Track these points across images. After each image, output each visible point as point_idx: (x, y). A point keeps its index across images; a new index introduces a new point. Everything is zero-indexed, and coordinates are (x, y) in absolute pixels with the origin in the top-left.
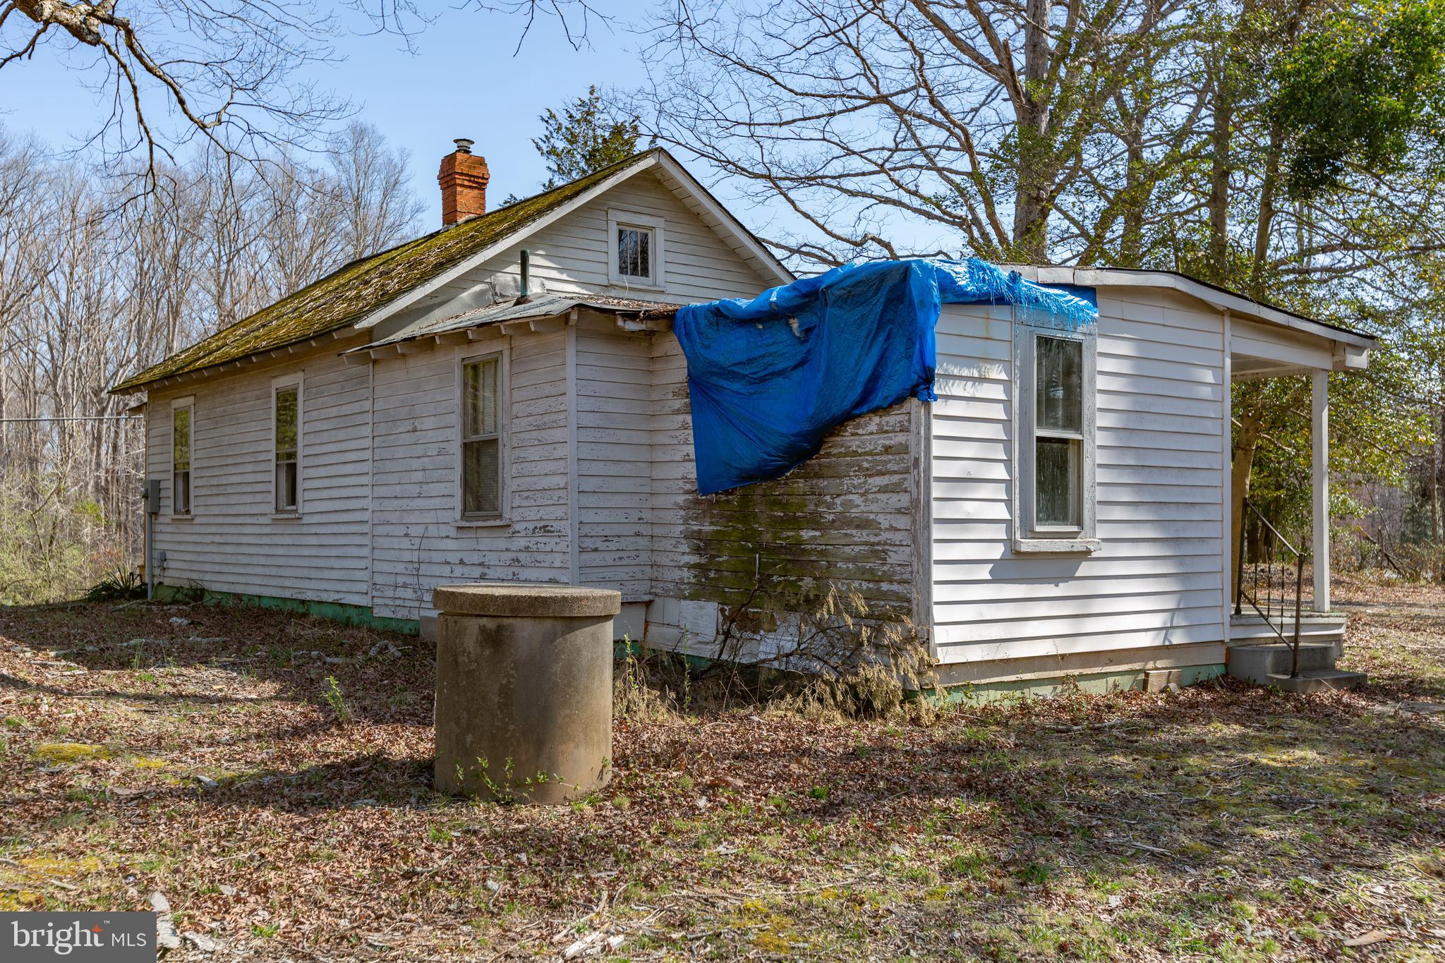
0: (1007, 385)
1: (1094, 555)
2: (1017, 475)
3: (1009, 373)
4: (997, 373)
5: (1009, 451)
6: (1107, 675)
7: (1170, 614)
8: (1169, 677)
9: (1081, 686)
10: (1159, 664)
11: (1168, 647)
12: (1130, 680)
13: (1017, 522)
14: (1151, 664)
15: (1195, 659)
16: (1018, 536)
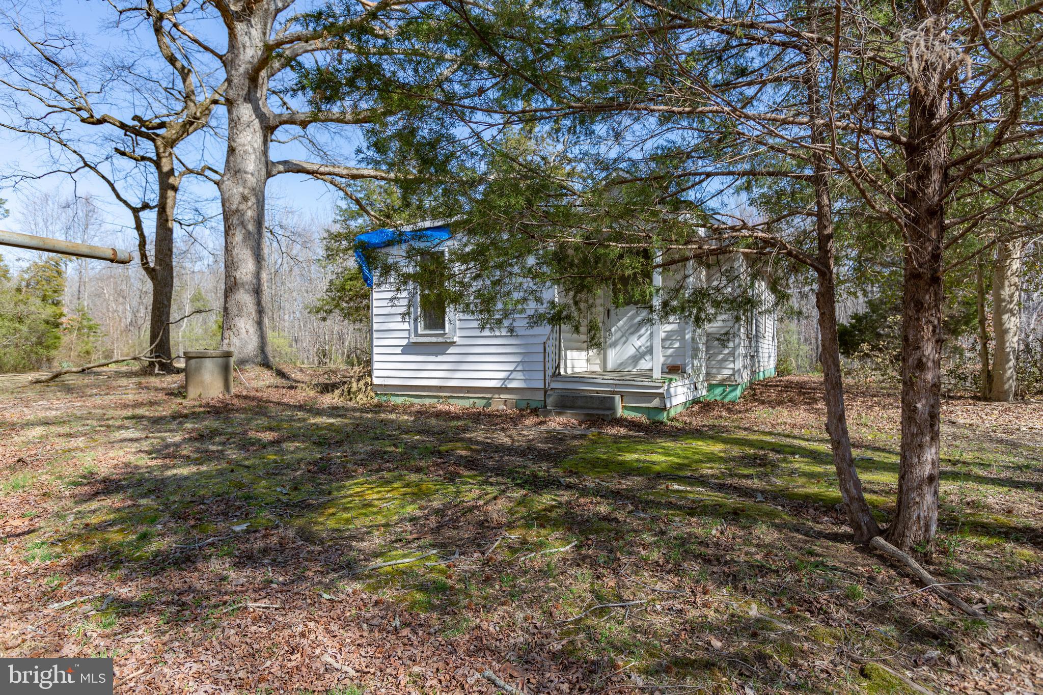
1: (456, 344)
2: (413, 311)
6: (468, 398)
7: (508, 373)
8: (505, 403)
9: (452, 401)
10: (502, 396)
11: (506, 388)
12: (485, 401)
13: (412, 331)
14: (497, 396)
15: (528, 396)
16: (413, 335)
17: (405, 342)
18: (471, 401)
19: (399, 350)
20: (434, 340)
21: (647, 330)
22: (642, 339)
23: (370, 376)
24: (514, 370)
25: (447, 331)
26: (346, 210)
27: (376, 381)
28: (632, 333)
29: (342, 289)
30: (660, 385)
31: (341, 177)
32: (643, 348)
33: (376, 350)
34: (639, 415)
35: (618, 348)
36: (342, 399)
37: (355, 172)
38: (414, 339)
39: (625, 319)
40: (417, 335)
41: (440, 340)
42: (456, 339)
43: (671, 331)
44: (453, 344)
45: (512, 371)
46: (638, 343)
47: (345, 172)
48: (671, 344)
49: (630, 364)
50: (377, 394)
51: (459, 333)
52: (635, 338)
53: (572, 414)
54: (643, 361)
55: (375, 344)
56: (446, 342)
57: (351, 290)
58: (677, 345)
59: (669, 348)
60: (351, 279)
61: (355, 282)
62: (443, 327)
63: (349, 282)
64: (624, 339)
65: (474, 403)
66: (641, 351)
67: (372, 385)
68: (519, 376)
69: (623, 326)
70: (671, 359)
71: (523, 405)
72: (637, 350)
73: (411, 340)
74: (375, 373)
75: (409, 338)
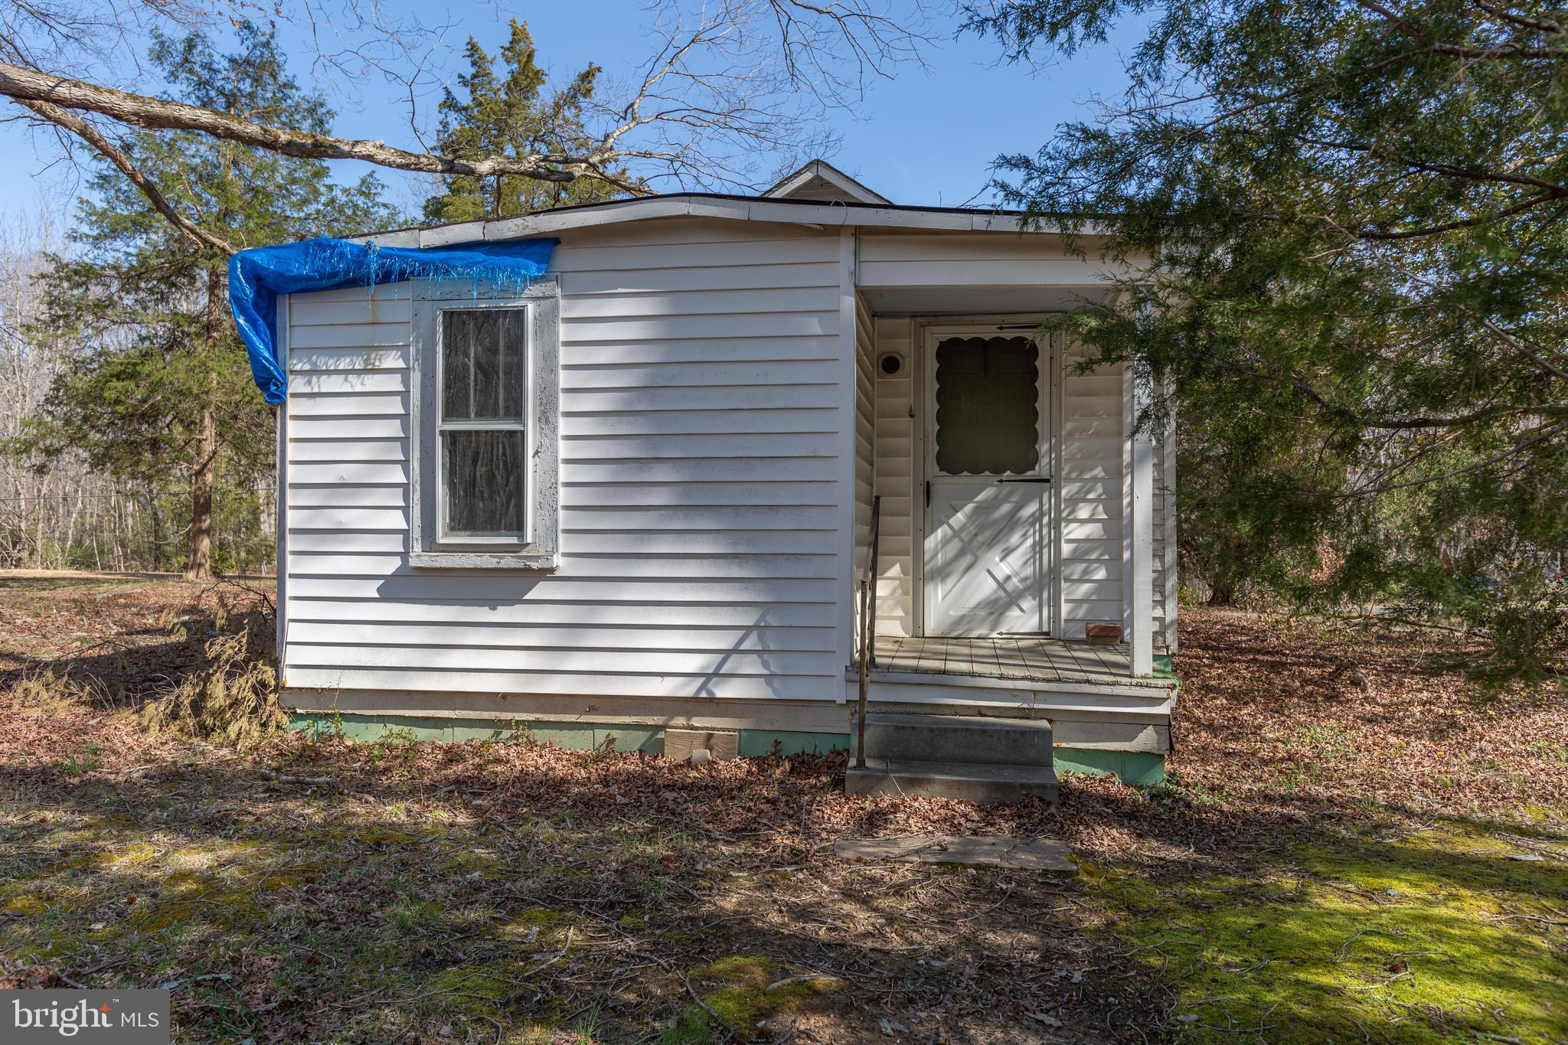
0: (405, 373)
1: (557, 574)
2: (417, 478)
3: (406, 360)
4: (392, 361)
5: (406, 450)
6: (592, 726)
7: (719, 657)
8: (708, 741)
9: (540, 735)
10: (696, 722)
11: (712, 700)
12: (641, 737)
13: (417, 533)
14: (680, 721)
15: (778, 721)
16: (418, 548)
17: (389, 567)
18: (601, 735)
19: (371, 590)
20: (487, 561)
21: (1025, 536)
22: (1011, 558)
23: (276, 664)
24: (736, 651)
25: (529, 539)
26: (103, 214)
27: (292, 679)
28: (990, 544)
29: (94, 396)
30: (1163, 694)
31: (118, 117)
32: (1015, 580)
33: (292, 588)
34: (1100, 773)
35: (950, 582)
36: (174, 728)
37: (157, 109)
38: (420, 558)
39: (970, 507)
40: (430, 542)
41: (508, 561)
42: (558, 561)
43: (1086, 540)
44: (547, 574)
45: (727, 653)
46: (1003, 569)
47: (129, 106)
48: (1085, 572)
49: (983, 621)
50: (295, 717)
51: (564, 544)
52: (995, 556)
53: (949, 785)
54: (1015, 612)
55: (289, 570)
56: (528, 570)
57: (117, 402)
58: (1101, 574)
59: (1081, 581)
60: (118, 377)
61: (131, 385)
62: (519, 527)
63: (114, 383)
64: (967, 559)
65: (611, 741)
66: (1009, 587)
67: (279, 688)
68: (751, 665)
69: (963, 528)
70: (1085, 607)
71: (764, 747)
72: (1001, 585)
73: (414, 562)
74: (292, 655)
75: (405, 555)
